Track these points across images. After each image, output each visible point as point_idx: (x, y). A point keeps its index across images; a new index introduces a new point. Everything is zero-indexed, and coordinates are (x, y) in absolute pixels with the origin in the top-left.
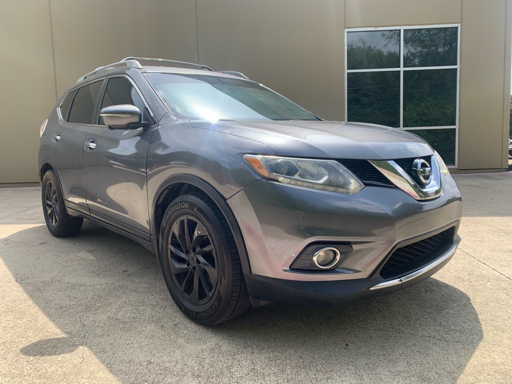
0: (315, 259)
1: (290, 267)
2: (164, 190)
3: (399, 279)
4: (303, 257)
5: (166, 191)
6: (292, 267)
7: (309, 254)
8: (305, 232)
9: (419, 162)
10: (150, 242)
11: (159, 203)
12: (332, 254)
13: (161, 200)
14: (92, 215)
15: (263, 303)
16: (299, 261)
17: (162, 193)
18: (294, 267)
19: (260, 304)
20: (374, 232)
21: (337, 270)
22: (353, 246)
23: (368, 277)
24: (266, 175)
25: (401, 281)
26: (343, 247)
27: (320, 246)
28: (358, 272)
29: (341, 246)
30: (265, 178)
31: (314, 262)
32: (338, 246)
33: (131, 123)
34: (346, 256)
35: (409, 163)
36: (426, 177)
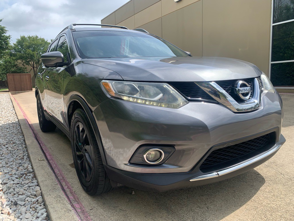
0: (145, 156)
1: (129, 162)
3: (216, 173)
4: (136, 155)
5: (71, 106)
6: (131, 162)
7: (140, 153)
8: (136, 137)
9: (240, 82)
12: (158, 154)
13: (70, 112)
16: (134, 158)
19: (118, 186)
20: (192, 137)
21: (164, 165)
22: (176, 147)
23: (189, 171)
24: (114, 95)
25: (218, 174)
26: (167, 149)
27: (148, 147)
28: (181, 167)
29: (165, 147)
30: (112, 97)
31: (144, 159)
32: (163, 147)
33: (57, 63)
34: (170, 155)
35: (231, 84)
36: (245, 95)
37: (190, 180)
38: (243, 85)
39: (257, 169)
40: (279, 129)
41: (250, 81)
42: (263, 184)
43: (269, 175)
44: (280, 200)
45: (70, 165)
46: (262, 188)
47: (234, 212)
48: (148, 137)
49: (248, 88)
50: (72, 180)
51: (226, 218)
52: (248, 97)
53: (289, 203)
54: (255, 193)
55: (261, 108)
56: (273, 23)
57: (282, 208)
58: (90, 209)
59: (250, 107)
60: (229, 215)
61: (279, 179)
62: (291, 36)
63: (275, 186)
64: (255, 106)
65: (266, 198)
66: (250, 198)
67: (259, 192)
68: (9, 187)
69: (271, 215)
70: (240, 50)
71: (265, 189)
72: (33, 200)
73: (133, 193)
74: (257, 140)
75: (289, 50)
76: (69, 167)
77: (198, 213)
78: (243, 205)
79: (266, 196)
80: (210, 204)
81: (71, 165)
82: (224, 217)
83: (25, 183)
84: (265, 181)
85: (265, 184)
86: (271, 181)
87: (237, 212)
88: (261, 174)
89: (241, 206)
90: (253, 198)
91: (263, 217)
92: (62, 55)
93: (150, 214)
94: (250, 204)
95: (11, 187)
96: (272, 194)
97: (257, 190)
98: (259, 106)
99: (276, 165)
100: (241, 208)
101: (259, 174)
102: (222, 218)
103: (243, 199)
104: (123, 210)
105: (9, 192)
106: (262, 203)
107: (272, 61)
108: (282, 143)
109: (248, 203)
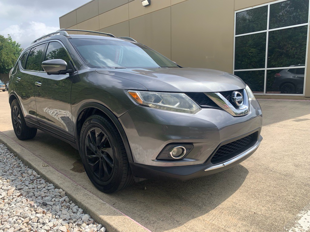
0: (171, 153)
1: (156, 159)
2: (81, 112)
3: (222, 164)
4: (164, 152)
5: (83, 113)
6: (157, 158)
7: (167, 151)
8: (163, 138)
9: (236, 93)
10: (75, 143)
11: (79, 120)
12: (181, 150)
13: (80, 118)
14: (41, 127)
15: (141, 180)
16: (162, 155)
17: (80, 114)
18: (159, 158)
21: (184, 159)
22: (194, 145)
23: (204, 163)
24: (141, 103)
25: (224, 165)
26: (188, 146)
27: (174, 145)
28: (197, 160)
29: (187, 145)
30: (140, 105)
31: (170, 155)
32: (185, 145)
33: (61, 70)
34: (190, 151)
35: (229, 94)
36: (240, 102)
37: (205, 170)
38: (238, 95)
39: (242, 164)
40: (260, 128)
41: (241, 91)
42: (248, 174)
43: (250, 166)
44: (263, 184)
45: (71, 170)
46: (248, 176)
47: (232, 195)
48: (173, 137)
49: (241, 97)
50: (82, 182)
51: (227, 200)
52: (242, 104)
53: (270, 186)
54: (244, 181)
55: (250, 113)
56: (236, 35)
57: (265, 190)
58: (113, 204)
59: (241, 112)
60: (229, 198)
61: (258, 169)
62: (247, 45)
63: (256, 174)
64: (245, 111)
65: (252, 183)
66: (241, 184)
67: (246, 180)
68: (27, 192)
69: (259, 195)
70: (207, 57)
71: (250, 177)
72: (61, 200)
73: (146, 188)
74: (242, 140)
75: (246, 58)
76: (71, 172)
77: (205, 198)
78: (237, 189)
79: (252, 182)
80: (212, 192)
81: (73, 170)
82: (226, 199)
83: (42, 187)
84: (248, 171)
85: (249, 174)
86: (253, 171)
87: (234, 195)
88: (244, 167)
89: (235, 191)
90: (243, 184)
91: (253, 196)
92: (66, 63)
93: (167, 203)
94: (241, 189)
95: (29, 191)
96: (256, 180)
97: (244, 178)
98: (248, 112)
99: (254, 159)
100: (236, 192)
101: (243, 167)
102: (225, 200)
103: (236, 185)
104: (143, 202)
105: (30, 196)
106: (250, 187)
107: (235, 69)
108: (261, 140)
109: (241, 188)
